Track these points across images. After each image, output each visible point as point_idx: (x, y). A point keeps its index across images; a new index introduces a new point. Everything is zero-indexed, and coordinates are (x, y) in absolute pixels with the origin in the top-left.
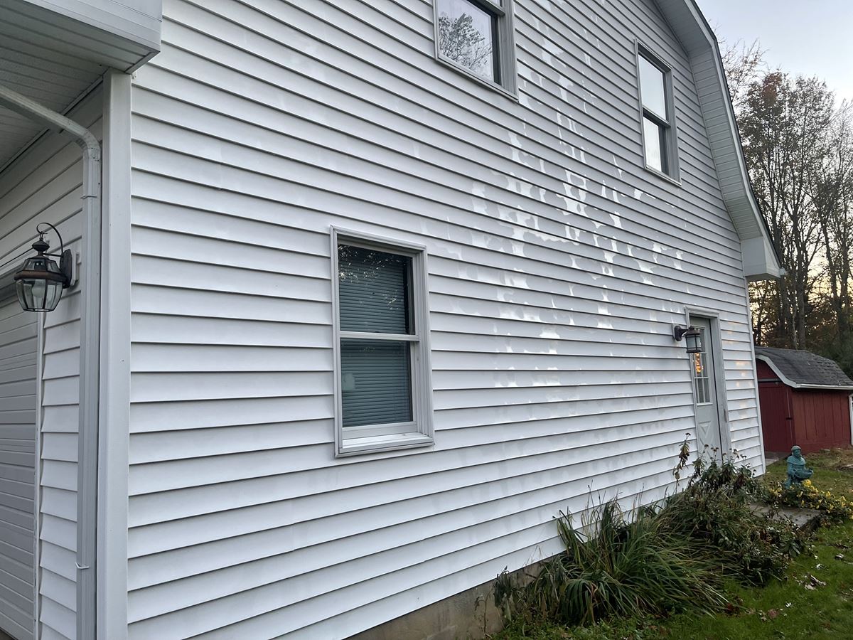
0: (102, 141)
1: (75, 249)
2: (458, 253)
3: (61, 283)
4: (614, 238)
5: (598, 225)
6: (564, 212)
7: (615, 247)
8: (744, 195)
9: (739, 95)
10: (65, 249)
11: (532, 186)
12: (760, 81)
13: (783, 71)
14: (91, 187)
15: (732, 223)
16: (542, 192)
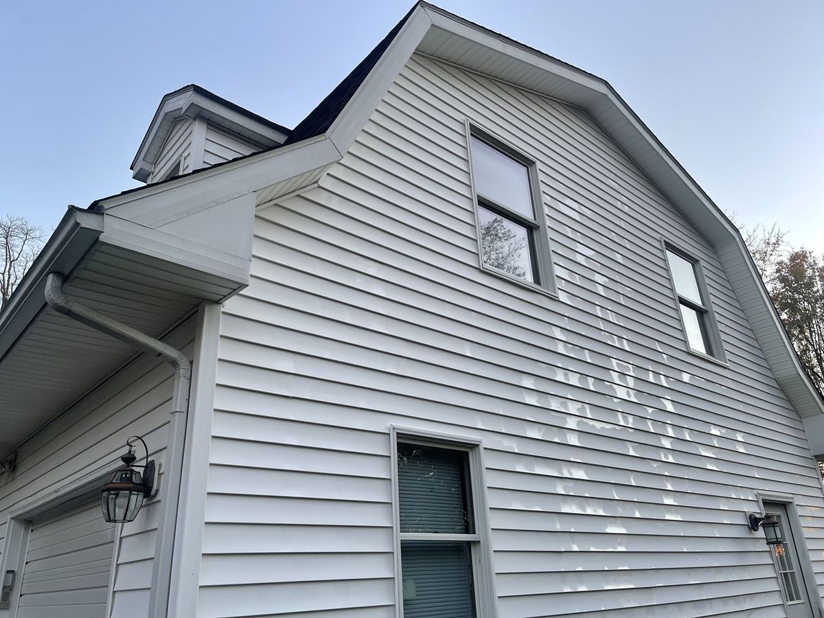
0: (192, 361)
1: (160, 460)
2: (514, 446)
3: (142, 493)
4: (669, 422)
5: (650, 410)
6: (614, 399)
7: (671, 433)
8: (795, 373)
9: (767, 273)
10: (150, 459)
11: (579, 375)
12: (786, 259)
13: (807, 249)
14: (179, 403)
15: (789, 401)
16: (591, 381)
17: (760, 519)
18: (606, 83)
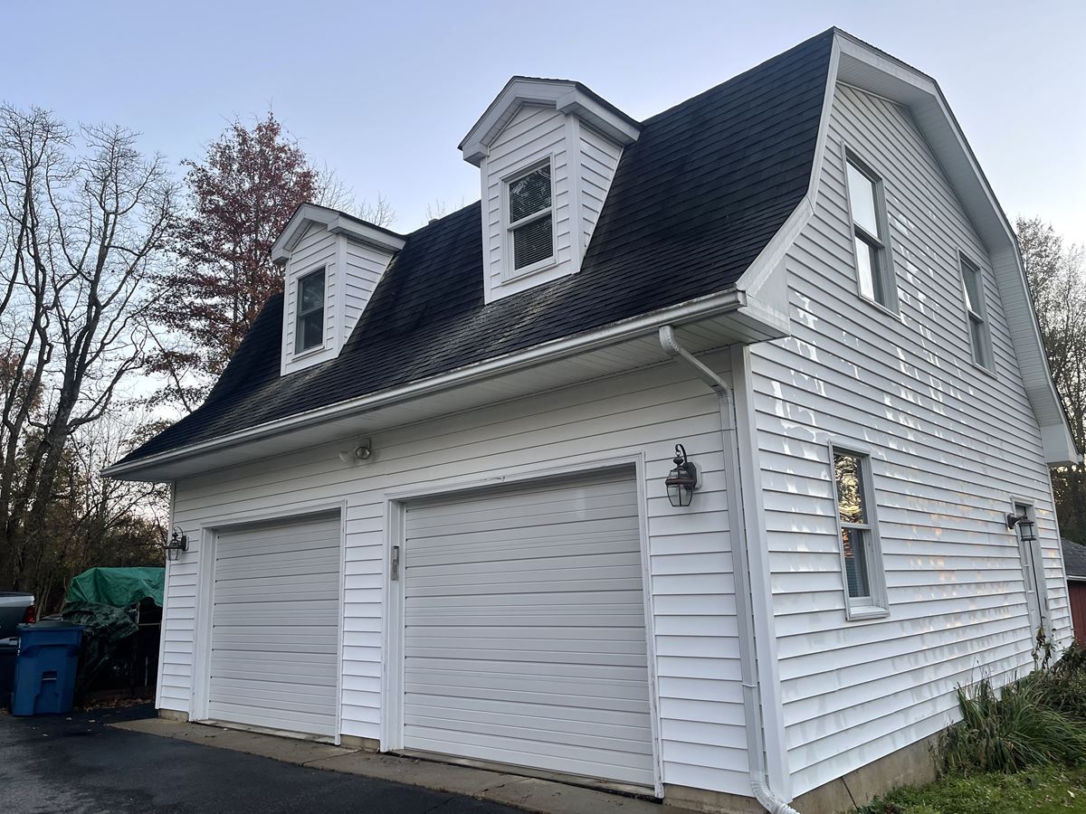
0: (733, 389)
2: (883, 455)
8: (1045, 384)
10: (687, 461)
15: (1033, 410)
16: (919, 397)
17: (1016, 520)
18: (934, 82)
